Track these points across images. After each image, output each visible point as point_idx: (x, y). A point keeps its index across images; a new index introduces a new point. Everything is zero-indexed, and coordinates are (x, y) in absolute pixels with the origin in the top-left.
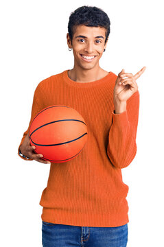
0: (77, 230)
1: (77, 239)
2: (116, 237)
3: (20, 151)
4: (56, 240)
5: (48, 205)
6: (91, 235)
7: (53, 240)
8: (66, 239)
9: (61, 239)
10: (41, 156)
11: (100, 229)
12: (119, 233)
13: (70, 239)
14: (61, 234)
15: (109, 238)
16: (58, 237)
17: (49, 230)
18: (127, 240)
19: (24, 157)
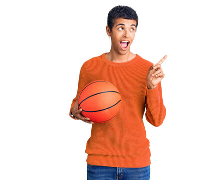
0: (113, 170)
1: (114, 177)
2: (142, 175)
3: (71, 113)
4: (98, 178)
5: (91, 153)
6: (124, 173)
7: (96, 178)
8: (105, 177)
9: (102, 177)
10: (89, 119)
11: (131, 169)
12: (144, 172)
13: (108, 176)
14: (101, 173)
15: (137, 175)
16: (100, 175)
17: (93, 170)
18: (149, 177)
19: (74, 117)
